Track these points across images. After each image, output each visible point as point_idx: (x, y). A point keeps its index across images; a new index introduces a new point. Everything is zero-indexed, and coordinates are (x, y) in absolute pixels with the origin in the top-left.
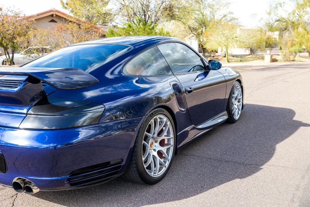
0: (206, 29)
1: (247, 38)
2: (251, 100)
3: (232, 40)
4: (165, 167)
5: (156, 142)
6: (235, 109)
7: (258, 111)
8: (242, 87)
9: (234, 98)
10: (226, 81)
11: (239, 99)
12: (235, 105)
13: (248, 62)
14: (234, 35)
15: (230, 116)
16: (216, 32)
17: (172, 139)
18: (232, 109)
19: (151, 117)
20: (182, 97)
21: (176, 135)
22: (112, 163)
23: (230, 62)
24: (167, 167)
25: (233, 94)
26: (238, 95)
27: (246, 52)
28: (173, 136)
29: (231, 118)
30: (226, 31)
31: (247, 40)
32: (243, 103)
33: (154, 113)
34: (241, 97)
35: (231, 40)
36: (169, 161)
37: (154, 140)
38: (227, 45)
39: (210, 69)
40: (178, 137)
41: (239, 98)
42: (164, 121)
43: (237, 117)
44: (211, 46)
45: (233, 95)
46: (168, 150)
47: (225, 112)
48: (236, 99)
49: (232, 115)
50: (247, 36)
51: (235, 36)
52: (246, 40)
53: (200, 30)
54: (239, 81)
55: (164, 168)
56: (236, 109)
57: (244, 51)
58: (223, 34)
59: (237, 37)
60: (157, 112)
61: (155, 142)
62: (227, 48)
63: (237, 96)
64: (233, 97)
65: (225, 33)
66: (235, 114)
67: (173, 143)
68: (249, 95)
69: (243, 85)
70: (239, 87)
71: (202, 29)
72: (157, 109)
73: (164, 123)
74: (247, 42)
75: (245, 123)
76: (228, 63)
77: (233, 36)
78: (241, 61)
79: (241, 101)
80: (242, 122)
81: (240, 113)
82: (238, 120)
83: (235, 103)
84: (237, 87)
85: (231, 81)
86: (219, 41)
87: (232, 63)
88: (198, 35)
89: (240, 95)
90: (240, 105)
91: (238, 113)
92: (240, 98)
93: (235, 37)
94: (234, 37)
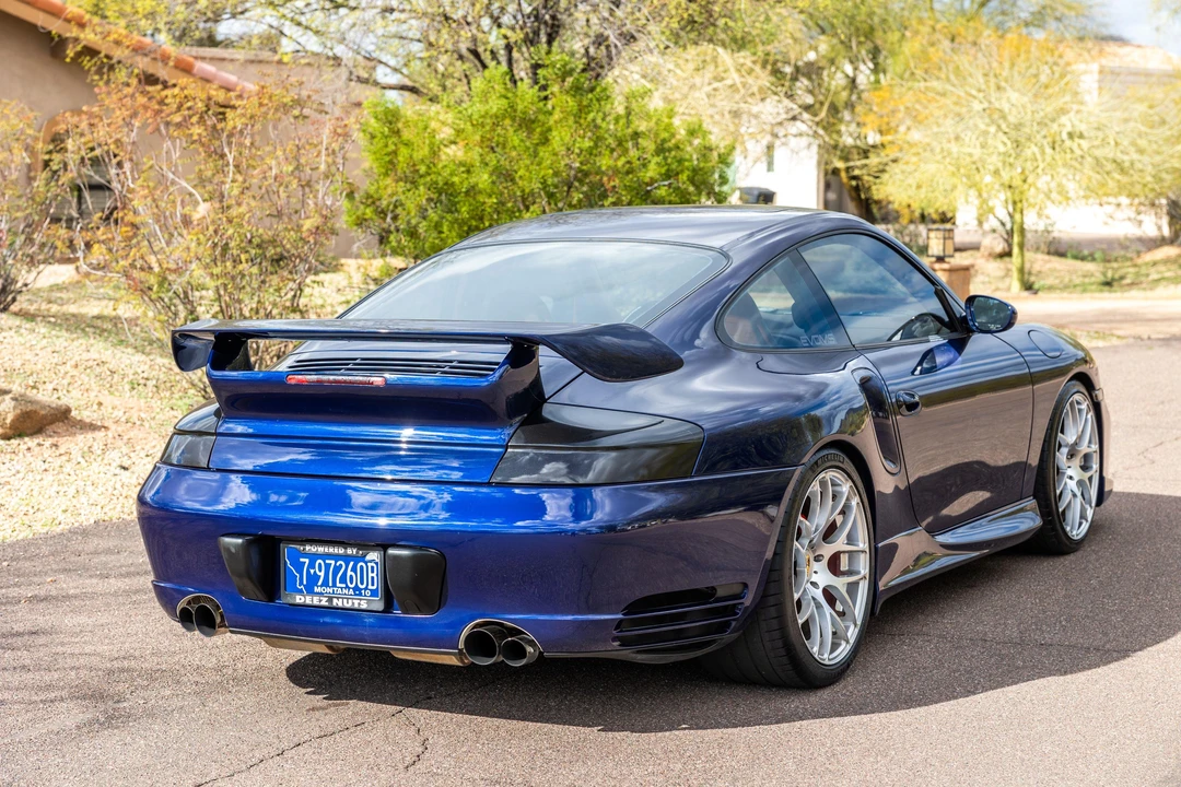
0: (876, 71)
1: (1142, 143)
2: (1144, 479)
3: (1048, 150)
4: (848, 642)
5: (818, 559)
6: (1067, 497)
7: (1172, 518)
8: (1097, 407)
9: (1065, 450)
10: (1032, 379)
11: (1087, 457)
12: (1068, 481)
13: (1149, 294)
14: (1064, 119)
15: (1051, 522)
16: (948, 101)
17: (862, 556)
18: (1058, 492)
19: (814, 472)
20: (888, 426)
21: (876, 548)
22: (720, 593)
23: (1036, 293)
24: (852, 641)
25: (1062, 432)
26: (1080, 438)
27: (1140, 222)
28: (867, 545)
29: (1054, 529)
30: (1014, 96)
31: (1141, 151)
32: (1104, 474)
33: (819, 462)
34: (1095, 447)
35: (1043, 153)
36: (856, 625)
37: (814, 552)
38: (1017, 182)
39: (973, 331)
40: (880, 551)
41: (1084, 448)
42: (841, 493)
43: (1077, 530)
44: (919, 187)
45: (1059, 434)
46: (852, 588)
47: (1031, 503)
48: (1071, 455)
49: (1056, 517)
50: (1143, 129)
51: (1069, 129)
52: (1135, 156)
53: (839, 81)
54: (1086, 381)
55: (844, 643)
56: (1075, 495)
57: (1129, 219)
58: (994, 115)
59: (1081, 136)
60: (828, 461)
61: (816, 561)
62: (1016, 205)
63: (1076, 444)
64: (1060, 446)
65: (1006, 107)
66: (1069, 516)
67: (867, 570)
68: (1141, 457)
69: (1100, 398)
70: (1084, 407)
71: (849, 69)
72: (825, 452)
73: (842, 497)
74: (1146, 162)
75: (1112, 553)
76: (1026, 294)
77: (1055, 127)
78: (1108, 284)
79: (1095, 466)
80: (1098, 551)
81: (1090, 513)
82: (1083, 540)
83: (1069, 472)
84: (1077, 407)
85: (1051, 378)
86: (968, 159)
87: (1053, 295)
88: (830, 114)
89: (1090, 442)
90: (1090, 479)
91: (1083, 516)
92: (1089, 450)
93: (1071, 135)
94: (1065, 136)
